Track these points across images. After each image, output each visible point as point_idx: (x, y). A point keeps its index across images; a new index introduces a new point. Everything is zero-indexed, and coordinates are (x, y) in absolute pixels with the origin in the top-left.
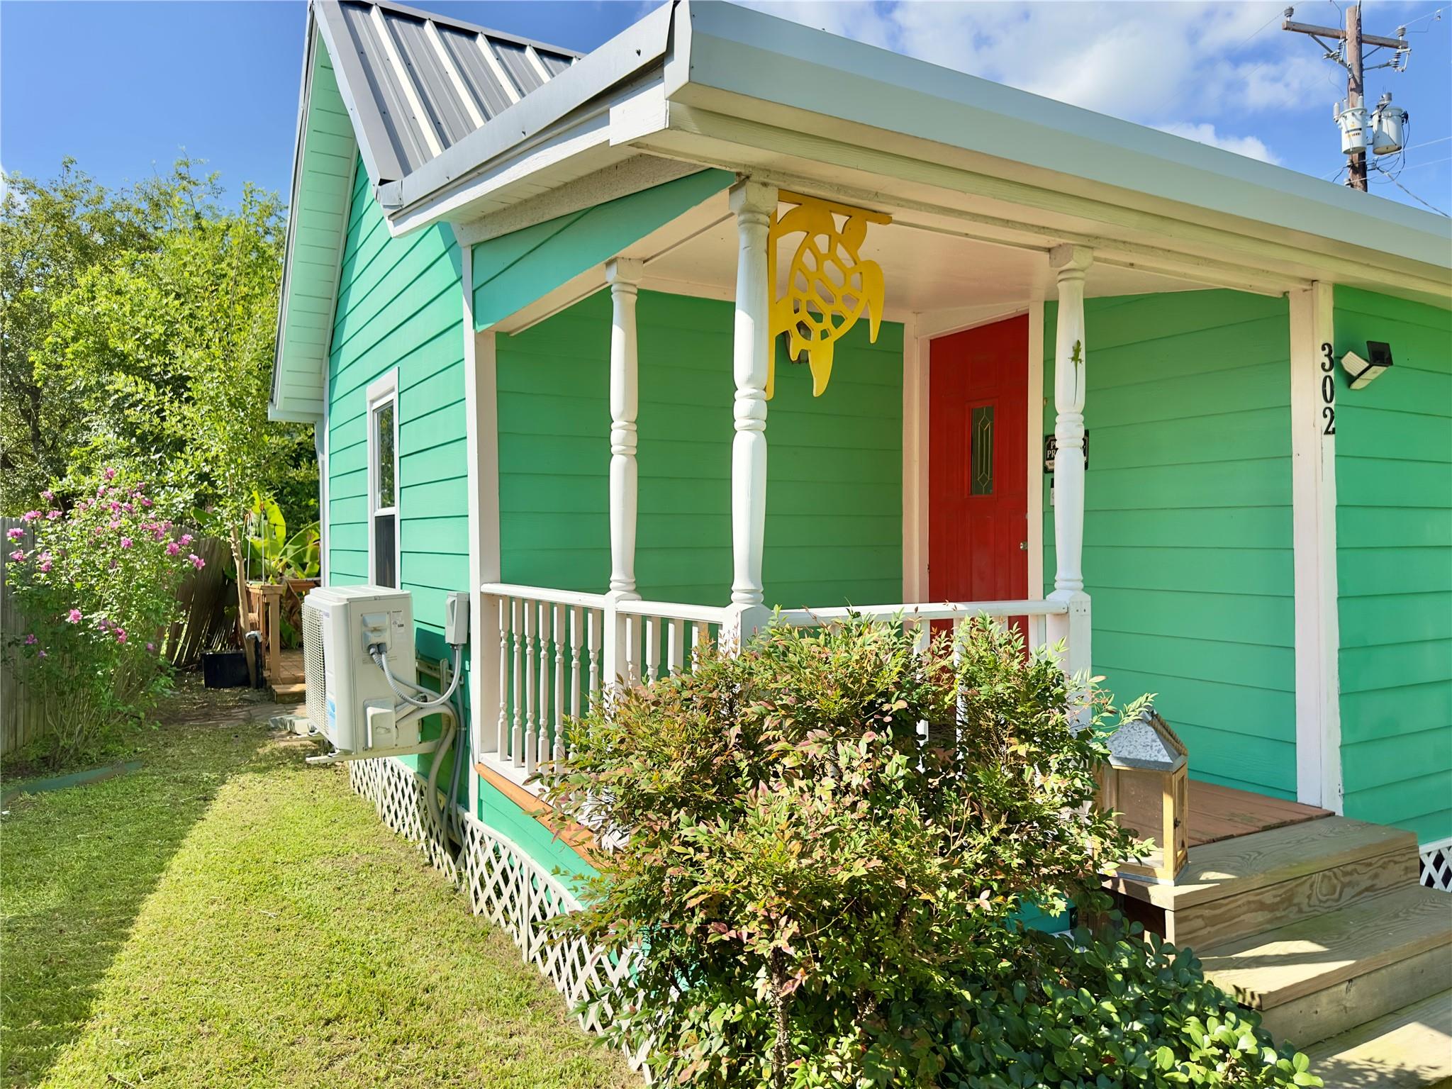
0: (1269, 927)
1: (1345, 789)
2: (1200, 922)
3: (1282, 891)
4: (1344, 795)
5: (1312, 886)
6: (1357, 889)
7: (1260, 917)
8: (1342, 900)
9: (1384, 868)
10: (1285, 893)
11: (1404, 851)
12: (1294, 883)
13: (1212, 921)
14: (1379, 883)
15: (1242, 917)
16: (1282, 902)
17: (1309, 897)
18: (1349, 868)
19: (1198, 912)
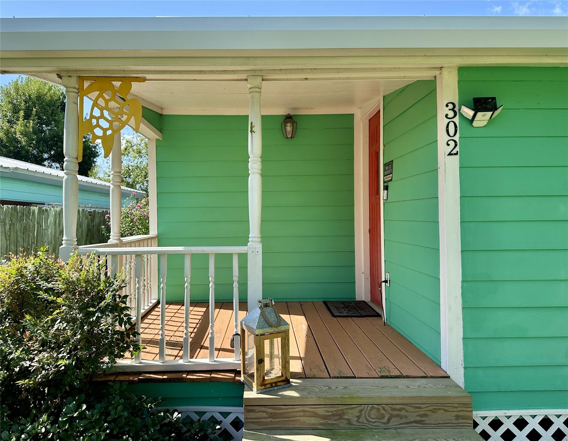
0: (320, 427)
1: (464, 364)
2: (265, 415)
3: (334, 409)
4: (465, 368)
5: (361, 411)
6: (404, 420)
7: (314, 420)
8: (390, 424)
9: (433, 412)
10: (335, 411)
11: (456, 405)
12: (345, 407)
13: (272, 416)
14: (427, 420)
15: (298, 418)
16: (333, 415)
17: (359, 417)
18: (398, 407)
19: (262, 409)
